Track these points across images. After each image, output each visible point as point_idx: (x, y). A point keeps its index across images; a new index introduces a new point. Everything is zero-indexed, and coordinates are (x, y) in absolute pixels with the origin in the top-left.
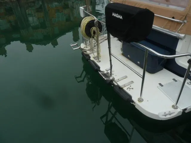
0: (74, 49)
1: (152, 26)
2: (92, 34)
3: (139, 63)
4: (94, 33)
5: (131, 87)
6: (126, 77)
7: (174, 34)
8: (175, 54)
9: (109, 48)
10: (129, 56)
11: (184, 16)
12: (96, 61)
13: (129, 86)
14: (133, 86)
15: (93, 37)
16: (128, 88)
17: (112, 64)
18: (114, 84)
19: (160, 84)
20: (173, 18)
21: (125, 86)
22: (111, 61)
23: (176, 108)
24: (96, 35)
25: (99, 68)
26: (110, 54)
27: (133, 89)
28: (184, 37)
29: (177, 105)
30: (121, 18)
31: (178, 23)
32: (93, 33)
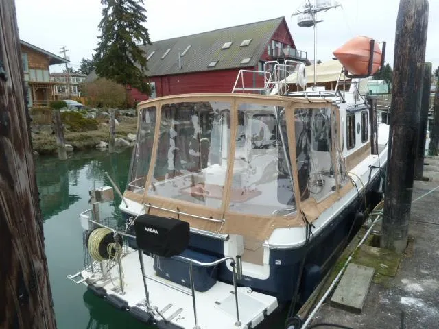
0: (78, 282)
1: (189, 229)
2: (110, 253)
3: (183, 281)
4: (113, 251)
5: (181, 317)
6: (170, 305)
7: (217, 235)
8: (224, 257)
9: (142, 268)
10: (167, 275)
11: (220, 214)
12: (118, 295)
13: (178, 317)
14: (182, 314)
15: (112, 258)
16: (177, 320)
17: (148, 290)
18: (155, 321)
19: (217, 302)
20: (211, 217)
21: (172, 317)
22: (145, 286)
23: (240, 324)
24: (116, 255)
25: (126, 303)
26: (144, 276)
27: (183, 318)
28: (228, 238)
29: (240, 320)
30: (156, 232)
31: (217, 223)
32: (110, 251)
